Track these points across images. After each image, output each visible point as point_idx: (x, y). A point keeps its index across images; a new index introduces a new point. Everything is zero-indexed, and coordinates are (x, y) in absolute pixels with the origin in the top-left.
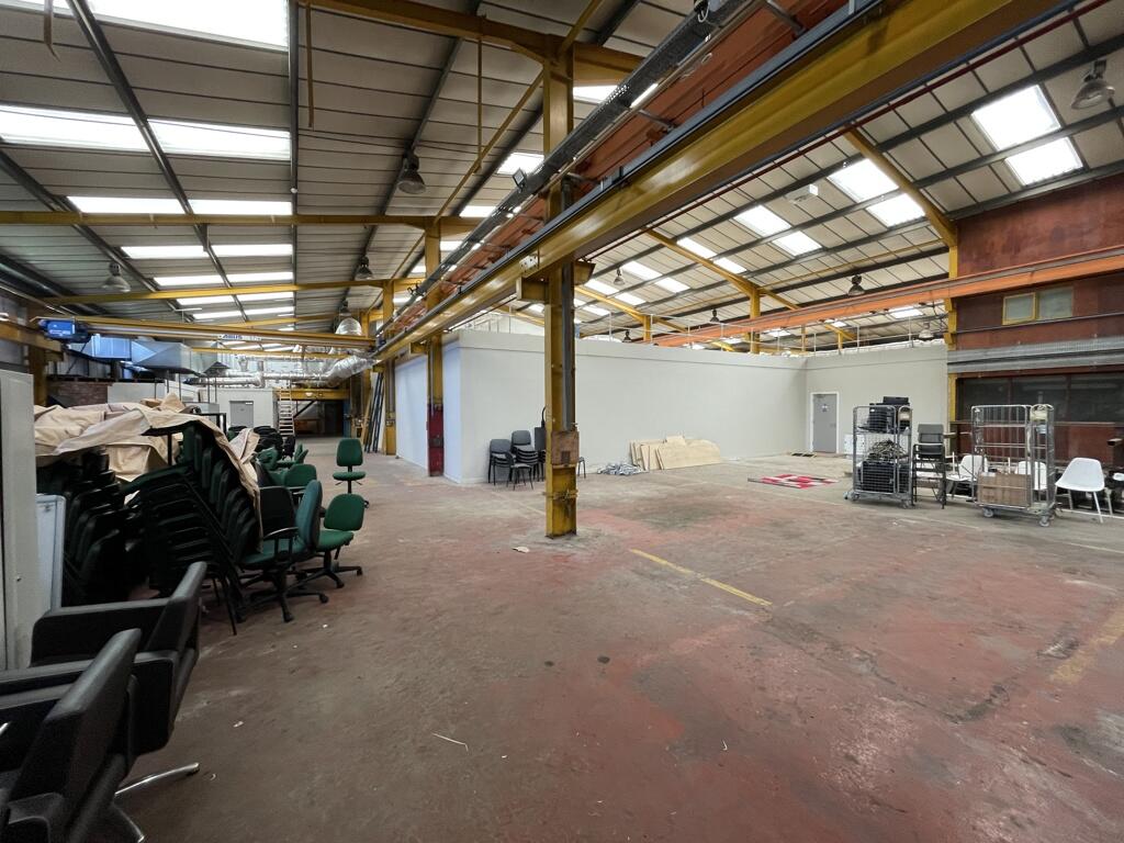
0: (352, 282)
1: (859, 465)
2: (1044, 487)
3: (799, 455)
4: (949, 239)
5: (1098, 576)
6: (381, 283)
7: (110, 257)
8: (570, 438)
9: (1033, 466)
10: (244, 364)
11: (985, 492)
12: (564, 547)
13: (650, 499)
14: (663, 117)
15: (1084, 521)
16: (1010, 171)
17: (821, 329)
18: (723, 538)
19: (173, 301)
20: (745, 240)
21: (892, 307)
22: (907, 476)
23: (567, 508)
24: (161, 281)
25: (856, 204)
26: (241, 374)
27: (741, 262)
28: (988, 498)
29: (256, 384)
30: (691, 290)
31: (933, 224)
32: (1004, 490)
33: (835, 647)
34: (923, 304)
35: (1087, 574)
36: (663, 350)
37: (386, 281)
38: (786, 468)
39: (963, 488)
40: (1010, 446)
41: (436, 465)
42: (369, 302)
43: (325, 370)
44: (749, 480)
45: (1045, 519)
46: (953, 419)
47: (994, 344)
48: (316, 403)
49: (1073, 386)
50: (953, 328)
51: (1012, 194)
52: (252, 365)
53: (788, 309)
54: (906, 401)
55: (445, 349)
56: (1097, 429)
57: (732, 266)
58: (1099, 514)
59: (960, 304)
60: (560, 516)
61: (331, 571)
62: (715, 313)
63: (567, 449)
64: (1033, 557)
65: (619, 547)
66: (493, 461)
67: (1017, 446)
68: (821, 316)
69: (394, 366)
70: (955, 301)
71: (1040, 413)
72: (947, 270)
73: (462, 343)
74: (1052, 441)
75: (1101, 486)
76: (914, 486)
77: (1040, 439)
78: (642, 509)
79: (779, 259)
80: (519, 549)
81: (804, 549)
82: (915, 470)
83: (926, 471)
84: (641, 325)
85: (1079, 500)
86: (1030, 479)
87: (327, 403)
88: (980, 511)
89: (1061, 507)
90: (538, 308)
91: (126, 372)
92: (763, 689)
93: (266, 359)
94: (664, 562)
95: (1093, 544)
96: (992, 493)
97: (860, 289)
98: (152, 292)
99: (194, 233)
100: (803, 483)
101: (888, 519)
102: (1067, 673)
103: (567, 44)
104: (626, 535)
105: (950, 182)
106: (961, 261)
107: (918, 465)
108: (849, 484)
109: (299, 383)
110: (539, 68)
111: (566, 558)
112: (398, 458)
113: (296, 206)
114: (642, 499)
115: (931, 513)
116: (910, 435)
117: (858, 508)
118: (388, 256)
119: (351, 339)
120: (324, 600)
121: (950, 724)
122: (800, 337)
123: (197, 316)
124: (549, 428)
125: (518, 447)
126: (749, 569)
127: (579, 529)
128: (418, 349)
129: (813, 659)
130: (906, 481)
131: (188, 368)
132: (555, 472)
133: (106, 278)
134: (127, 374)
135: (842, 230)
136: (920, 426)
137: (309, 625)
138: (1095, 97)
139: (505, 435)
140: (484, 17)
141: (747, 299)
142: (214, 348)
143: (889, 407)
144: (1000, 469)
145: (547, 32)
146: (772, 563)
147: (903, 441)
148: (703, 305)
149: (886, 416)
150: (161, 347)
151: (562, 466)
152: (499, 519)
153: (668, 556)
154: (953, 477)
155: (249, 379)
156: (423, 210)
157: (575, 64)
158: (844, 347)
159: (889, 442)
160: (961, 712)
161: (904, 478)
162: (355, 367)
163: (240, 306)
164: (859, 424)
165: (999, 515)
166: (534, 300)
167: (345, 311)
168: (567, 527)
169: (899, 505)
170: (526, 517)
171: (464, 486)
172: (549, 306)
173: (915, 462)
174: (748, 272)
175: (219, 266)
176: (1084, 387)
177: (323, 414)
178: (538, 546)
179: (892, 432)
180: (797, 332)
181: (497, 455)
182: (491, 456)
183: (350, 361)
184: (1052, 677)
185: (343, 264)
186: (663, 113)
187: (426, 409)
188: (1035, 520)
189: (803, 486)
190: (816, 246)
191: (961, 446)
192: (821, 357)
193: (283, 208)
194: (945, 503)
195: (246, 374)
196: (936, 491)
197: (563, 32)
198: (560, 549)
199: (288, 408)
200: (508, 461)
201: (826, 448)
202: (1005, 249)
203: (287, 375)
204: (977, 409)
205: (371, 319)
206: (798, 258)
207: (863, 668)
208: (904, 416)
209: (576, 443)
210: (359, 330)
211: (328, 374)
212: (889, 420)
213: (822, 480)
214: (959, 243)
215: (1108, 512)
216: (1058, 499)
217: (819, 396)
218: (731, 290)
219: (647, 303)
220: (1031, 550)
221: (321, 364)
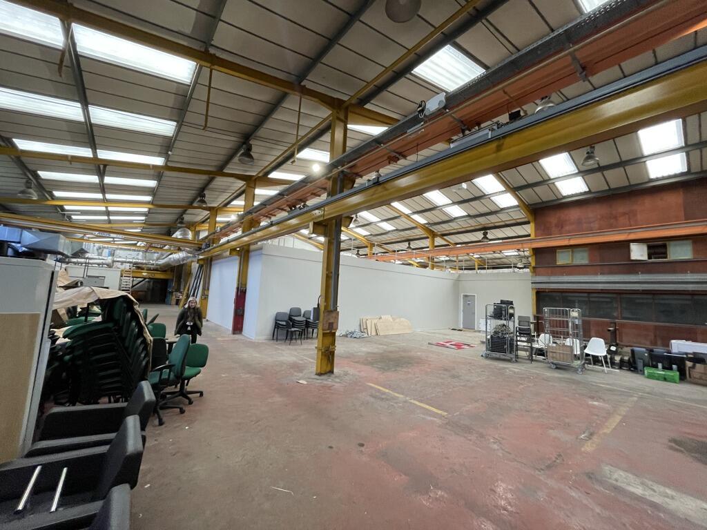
0: (190, 205)
1: (489, 337)
2: (579, 353)
3: (455, 330)
4: (531, 218)
5: (604, 400)
6: (210, 209)
7: (28, 176)
8: (334, 315)
9: (573, 341)
10: (100, 251)
11: (551, 354)
12: (327, 381)
13: (375, 354)
14: (397, 151)
15: (598, 372)
16: (557, 189)
17: (467, 257)
18: (418, 377)
19: (62, 208)
20: (428, 206)
21: (504, 250)
22: (513, 344)
23: (329, 357)
24: (57, 194)
25: (485, 195)
26: (97, 257)
27: (426, 218)
28: (553, 358)
29: (108, 265)
30: (397, 230)
31: (522, 209)
32: (560, 353)
33: (482, 436)
34: (519, 250)
35: (599, 399)
36: (381, 264)
37: (213, 208)
38: (448, 337)
39: (541, 352)
40: (561, 329)
41: (238, 326)
42: (199, 218)
43: (158, 259)
44: (429, 344)
45: (580, 370)
46: (535, 314)
47: (553, 274)
48: (147, 280)
49: (591, 299)
50: (533, 264)
51: (558, 199)
52: (106, 252)
53: (448, 245)
54: (511, 303)
55: (251, 254)
56: (603, 322)
57: (420, 219)
58: (605, 368)
59: (537, 252)
60: (325, 362)
61: (184, 394)
62: (409, 244)
63: (331, 321)
64: (574, 390)
65: (360, 382)
66: (277, 326)
67: (566, 330)
68: (468, 252)
69: (211, 260)
70: (534, 249)
71: (575, 313)
72: (530, 232)
73: (264, 252)
74: (581, 327)
75: (605, 354)
76: (517, 350)
77: (576, 327)
78: (369, 359)
79: (446, 218)
80: (301, 382)
81: (462, 384)
82: (517, 341)
83: (522, 342)
84: (367, 247)
85: (596, 360)
86: (571, 348)
87: (156, 281)
88: (549, 365)
89: (588, 364)
90: (322, 239)
91: (10, 250)
92: (447, 458)
93: (117, 249)
94: (387, 391)
95: (603, 384)
96: (554, 355)
97: (487, 238)
98: (48, 200)
99: (94, 168)
100: (459, 346)
101: (505, 368)
102: (589, 447)
103: (346, 105)
104: (363, 374)
105: (530, 190)
106: (536, 229)
107: (519, 338)
108: (484, 348)
109: (139, 267)
110: (330, 112)
111: (329, 388)
112: (207, 321)
113: (167, 160)
114: (369, 353)
115: (526, 365)
116: (514, 322)
117: (488, 362)
118: (217, 193)
119: (185, 241)
120: (182, 412)
121: (537, 472)
122: (455, 261)
123: (74, 217)
124: (322, 308)
125: (294, 318)
126: (434, 395)
127: (335, 370)
128: (234, 253)
129: (471, 443)
130: (513, 348)
131: (61, 251)
132: (324, 335)
133: (22, 189)
134: (10, 252)
135: (478, 207)
136: (519, 317)
137: (176, 427)
138: (591, 162)
139: (286, 309)
140: (305, 86)
141: (428, 238)
142: (82, 239)
143: (503, 305)
144: (558, 342)
145: (335, 97)
146: (446, 391)
147: (511, 324)
148: (403, 239)
149: (502, 311)
150: (45, 236)
151: (328, 331)
152: (285, 364)
153: (389, 387)
154: (536, 346)
155: (104, 261)
156: (246, 171)
157: (350, 115)
158: (479, 269)
159: (504, 325)
160: (543, 467)
161: (511, 345)
162: (183, 259)
163: (108, 213)
164: (488, 314)
165: (558, 367)
166: (319, 234)
167: (181, 223)
168: (328, 369)
169: (509, 361)
170: (301, 362)
171: (257, 341)
172: (327, 239)
173: (517, 336)
174: (428, 224)
175: (103, 188)
176: (596, 299)
177: (151, 288)
178: (311, 380)
179: (505, 320)
180: (454, 259)
181: (280, 323)
182: (276, 323)
183: (180, 255)
184: (583, 449)
185: (188, 195)
186: (397, 149)
187: (235, 290)
188: (575, 370)
189: (459, 348)
190: (465, 214)
191: (539, 329)
192: (466, 274)
193: (159, 161)
194: (532, 360)
195: (100, 257)
196: (528, 353)
197: (345, 98)
198: (325, 382)
199: (128, 281)
200: (288, 326)
201: (469, 326)
202: (557, 226)
203: (131, 260)
204: (546, 309)
205: (198, 229)
206: (455, 218)
207: (495, 446)
208: (511, 311)
209: (337, 318)
210: (190, 236)
211: (161, 262)
212: (503, 312)
213: (468, 345)
214: (535, 220)
215: (609, 367)
216: (586, 360)
217: (466, 296)
218: (419, 232)
219: (371, 235)
220: (574, 387)
221: (156, 255)
